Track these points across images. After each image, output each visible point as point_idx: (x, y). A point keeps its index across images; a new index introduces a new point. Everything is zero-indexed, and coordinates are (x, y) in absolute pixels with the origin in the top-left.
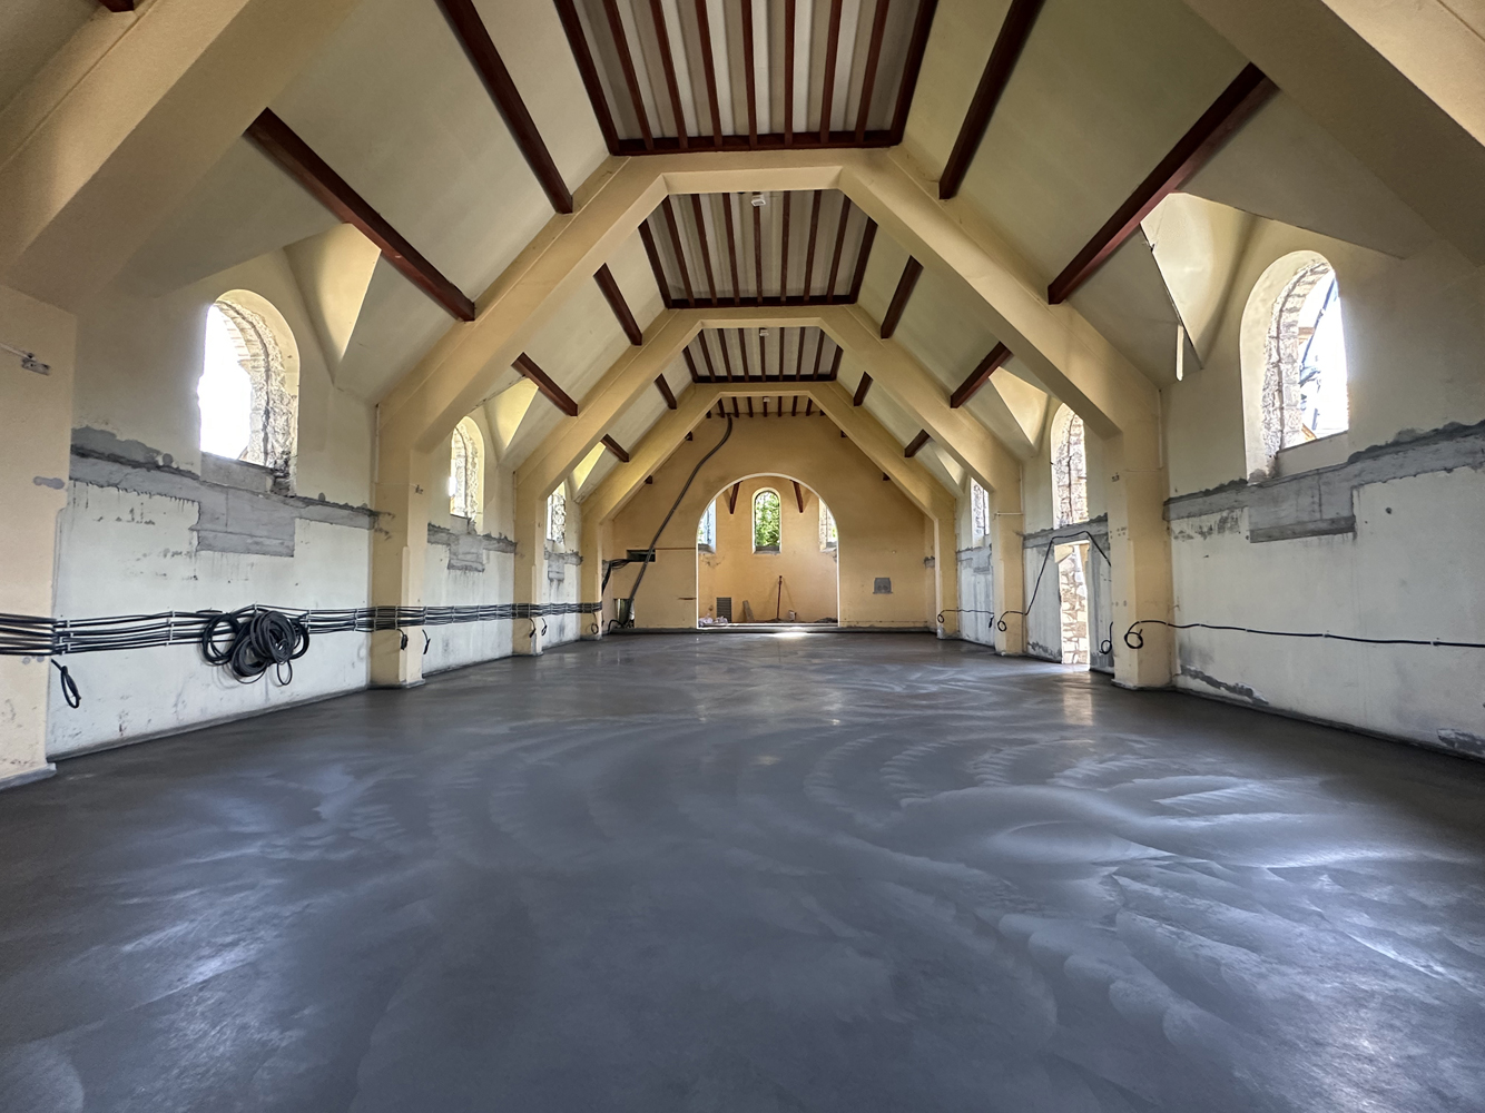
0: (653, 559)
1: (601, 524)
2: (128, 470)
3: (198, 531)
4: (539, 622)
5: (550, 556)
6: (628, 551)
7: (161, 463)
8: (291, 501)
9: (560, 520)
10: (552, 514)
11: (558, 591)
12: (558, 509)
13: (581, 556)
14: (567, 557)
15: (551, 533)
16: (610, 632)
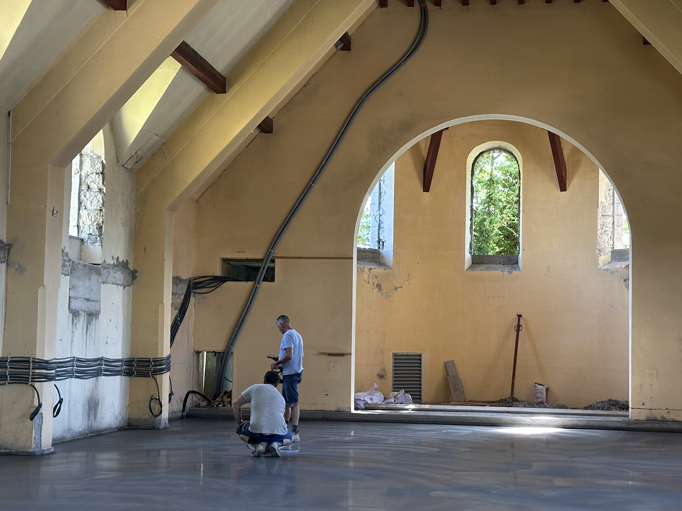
0: (270, 276)
1: (173, 209)
4: (48, 392)
5: (73, 269)
6: (224, 260)
9: (94, 201)
10: (79, 189)
11: (87, 334)
12: (91, 180)
13: (132, 269)
14: (105, 270)
15: (77, 226)
16: (187, 413)
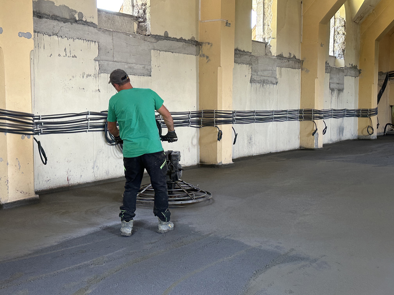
2: (62, 24)
3: (98, 61)
4: (320, 124)
5: (331, 70)
7: (77, 19)
8: (148, 39)
9: (341, 39)
10: (334, 34)
11: (338, 99)
12: (339, 29)
13: (359, 69)
14: (346, 70)
15: (333, 51)
16: (386, 133)
